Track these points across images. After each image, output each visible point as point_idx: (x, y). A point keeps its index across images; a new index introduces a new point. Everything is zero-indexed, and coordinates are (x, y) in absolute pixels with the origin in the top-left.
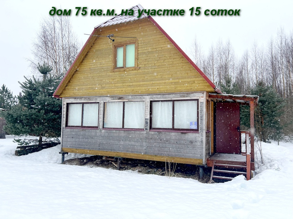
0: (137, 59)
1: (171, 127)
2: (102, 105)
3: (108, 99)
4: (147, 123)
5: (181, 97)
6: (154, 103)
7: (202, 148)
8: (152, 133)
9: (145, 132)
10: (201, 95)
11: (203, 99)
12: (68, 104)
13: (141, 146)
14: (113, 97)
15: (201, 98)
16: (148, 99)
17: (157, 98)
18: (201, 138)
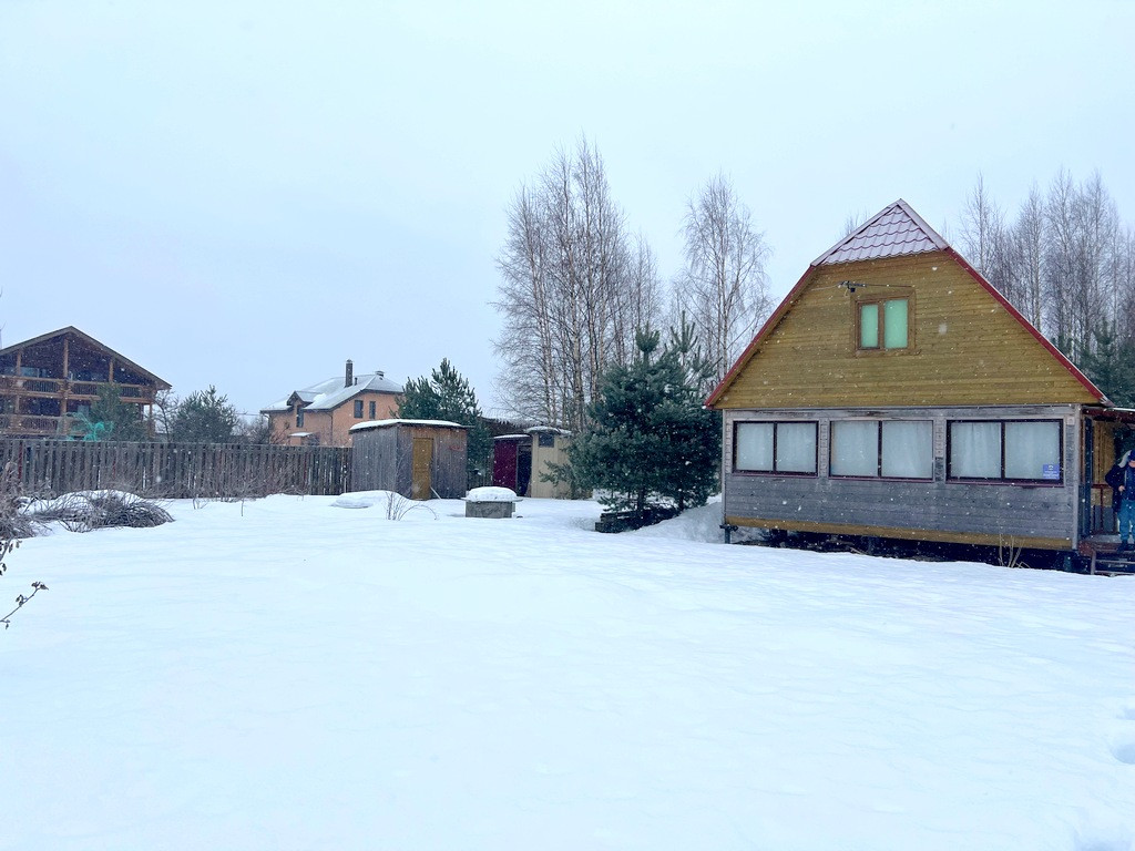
0: (912, 331)
1: (997, 475)
2: (824, 429)
3: (840, 415)
4: (939, 465)
5: (1022, 413)
6: (953, 426)
7: (1072, 517)
8: (952, 486)
9: (935, 485)
10: (1068, 410)
11: (1073, 420)
12: (736, 424)
13: (925, 513)
14: (854, 411)
15: (1069, 418)
16: (941, 417)
17: (964, 415)
18: (1070, 495)
